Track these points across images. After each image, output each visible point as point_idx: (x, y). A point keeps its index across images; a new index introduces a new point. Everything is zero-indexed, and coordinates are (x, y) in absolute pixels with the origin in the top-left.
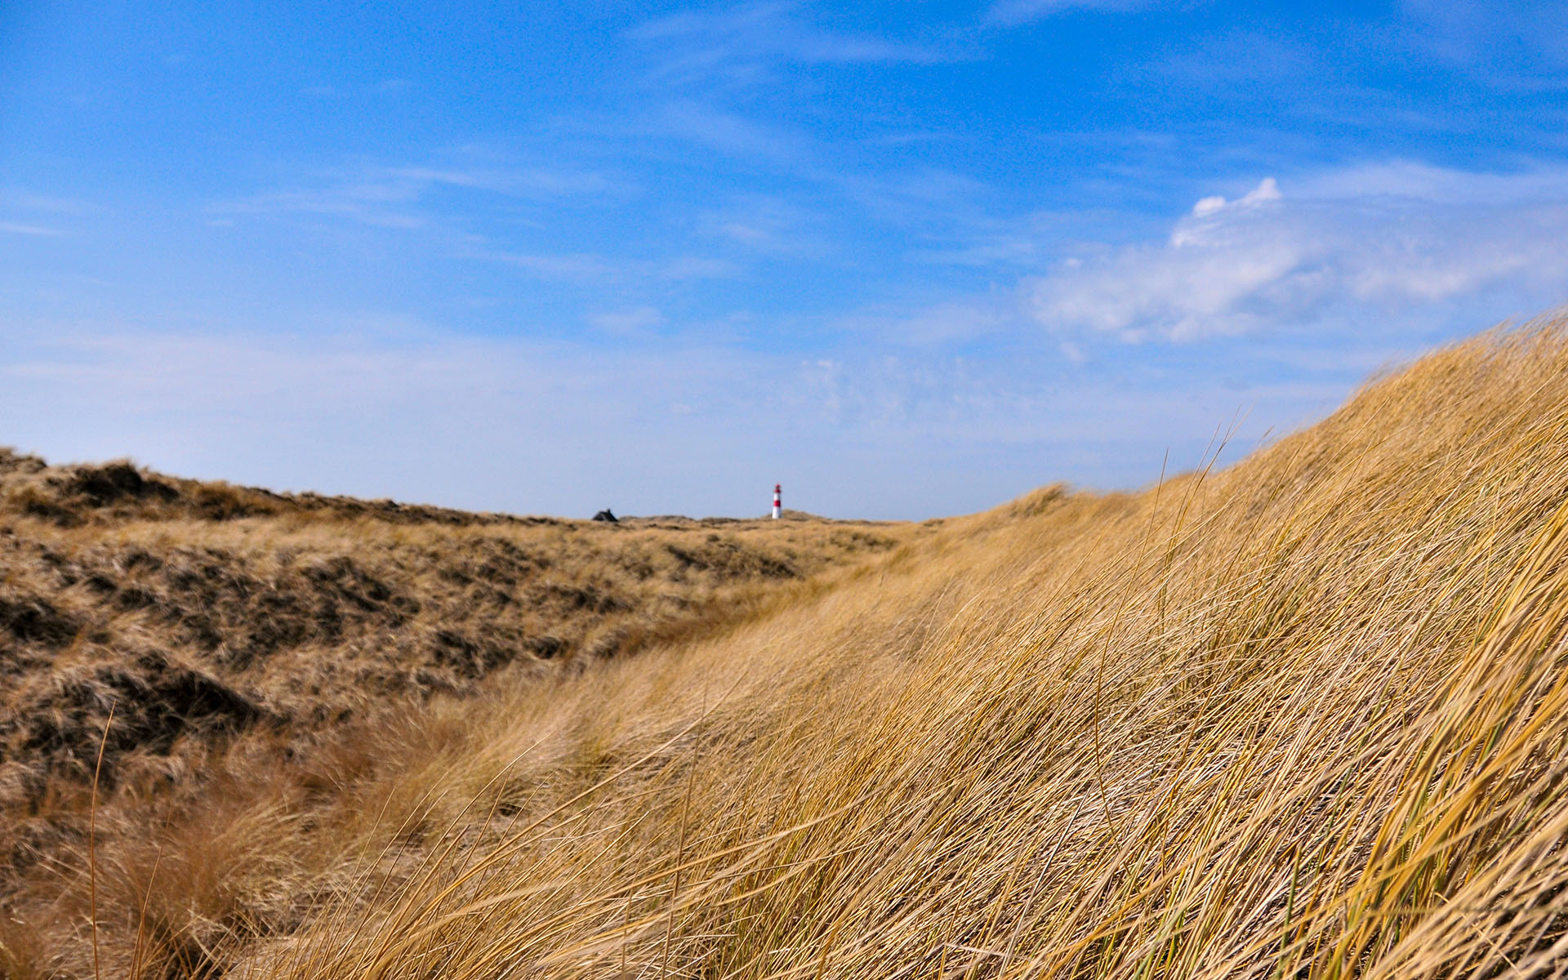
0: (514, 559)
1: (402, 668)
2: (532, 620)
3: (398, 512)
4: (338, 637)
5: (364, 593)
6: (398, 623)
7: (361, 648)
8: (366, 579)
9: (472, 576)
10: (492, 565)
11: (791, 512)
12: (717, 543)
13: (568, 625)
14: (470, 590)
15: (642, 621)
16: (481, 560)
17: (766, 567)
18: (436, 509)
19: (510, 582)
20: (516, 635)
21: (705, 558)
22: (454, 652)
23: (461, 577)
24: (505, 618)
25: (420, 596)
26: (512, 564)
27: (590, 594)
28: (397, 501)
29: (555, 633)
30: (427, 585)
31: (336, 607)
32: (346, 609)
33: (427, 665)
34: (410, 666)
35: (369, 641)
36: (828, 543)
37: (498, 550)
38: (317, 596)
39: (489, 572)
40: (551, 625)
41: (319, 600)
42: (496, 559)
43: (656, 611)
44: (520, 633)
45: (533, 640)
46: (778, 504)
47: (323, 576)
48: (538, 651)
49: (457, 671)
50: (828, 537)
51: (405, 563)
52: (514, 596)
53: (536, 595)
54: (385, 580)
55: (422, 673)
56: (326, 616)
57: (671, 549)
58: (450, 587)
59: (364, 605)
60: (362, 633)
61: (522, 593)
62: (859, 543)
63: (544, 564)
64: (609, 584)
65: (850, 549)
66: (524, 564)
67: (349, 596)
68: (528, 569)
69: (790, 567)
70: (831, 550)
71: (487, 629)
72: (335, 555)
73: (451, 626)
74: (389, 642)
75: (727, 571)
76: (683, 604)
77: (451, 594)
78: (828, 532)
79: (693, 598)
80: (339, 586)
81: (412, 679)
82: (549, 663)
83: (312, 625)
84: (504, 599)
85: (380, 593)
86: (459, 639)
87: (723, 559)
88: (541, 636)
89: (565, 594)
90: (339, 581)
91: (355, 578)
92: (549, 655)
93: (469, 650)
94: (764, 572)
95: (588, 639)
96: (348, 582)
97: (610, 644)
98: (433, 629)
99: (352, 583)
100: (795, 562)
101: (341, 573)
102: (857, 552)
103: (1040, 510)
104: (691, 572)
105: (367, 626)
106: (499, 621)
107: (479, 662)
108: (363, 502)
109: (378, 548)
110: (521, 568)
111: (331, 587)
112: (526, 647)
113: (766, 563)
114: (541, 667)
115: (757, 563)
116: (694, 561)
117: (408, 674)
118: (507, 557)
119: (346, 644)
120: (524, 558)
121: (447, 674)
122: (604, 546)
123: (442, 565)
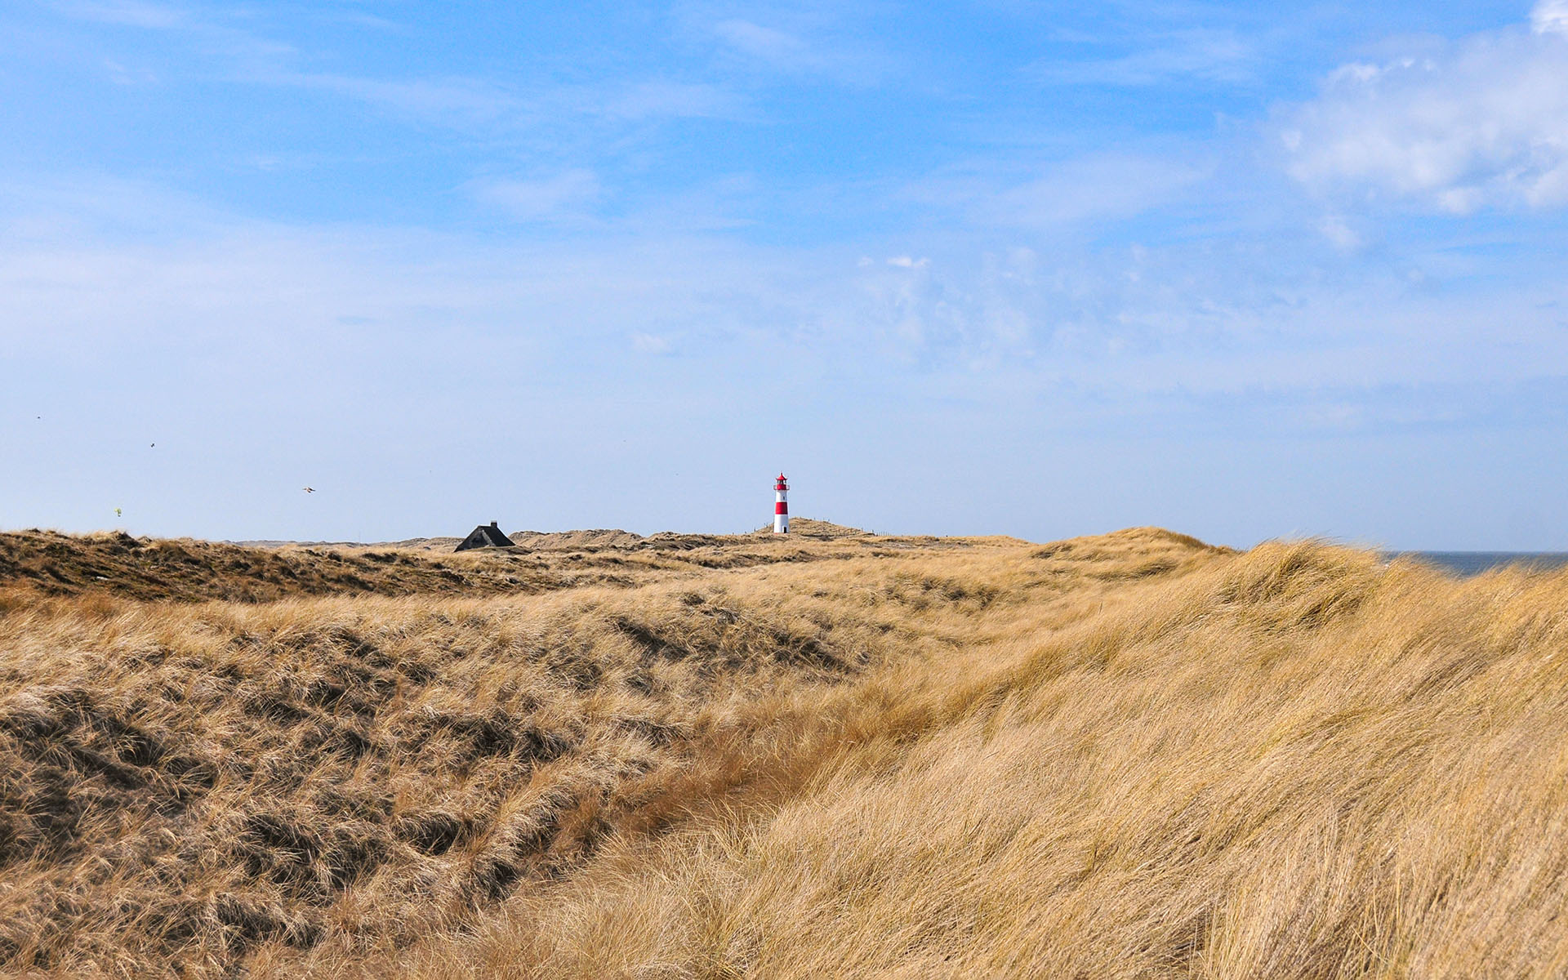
0: (368, 668)
1: (191, 894)
2: (405, 780)
3: (137, 554)
4: (72, 843)
5: (112, 755)
6: (178, 804)
7: (116, 864)
8: (117, 728)
9: (298, 705)
10: (331, 682)
11: (805, 522)
12: (702, 607)
13: (470, 788)
14: (297, 733)
15: (589, 773)
16: (313, 675)
17: (783, 648)
18: (206, 546)
19: (364, 711)
20: (381, 812)
21: (680, 637)
22: (280, 856)
23: (281, 709)
24: (360, 781)
25: (214, 752)
26: (367, 677)
27: (503, 727)
28: (135, 535)
29: (449, 807)
30: (224, 731)
31: (68, 783)
32: (84, 788)
33: (236, 884)
34: (205, 891)
35: (130, 844)
36: (883, 596)
37: (339, 654)
38: (31, 768)
39: (328, 696)
40: (440, 789)
41: (36, 776)
42: (339, 671)
43: (613, 754)
44: (388, 807)
45: (410, 821)
46: (782, 508)
47: (41, 730)
48: (423, 845)
49: (287, 893)
50: (882, 587)
51: (182, 689)
52: (373, 739)
53: (409, 733)
54: (151, 726)
55: (226, 902)
56: (50, 804)
57: (624, 625)
58: (264, 727)
59: (116, 777)
60: (117, 833)
61: (384, 732)
62: (935, 596)
63: (420, 675)
64: (530, 705)
65: (921, 606)
66: (384, 674)
67: (89, 763)
68: (392, 683)
69: (823, 646)
70: (890, 613)
71: (332, 806)
72: (61, 687)
73: (271, 806)
74: (165, 847)
75: (720, 659)
76: (657, 734)
77: (266, 744)
78: (880, 573)
79: (671, 721)
80: (70, 745)
81: (211, 915)
82: (443, 864)
83: (24, 823)
84: (356, 745)
85: (146, 752)
86: (286, 828)
87: (712, 637)
88: (424, 815)
89: (459, 729)
90: (71, 737)
91: (96, 728)
92: (440, 850)
93: (305, 846)
94: (780, 657)
95: (505, 814)
96: (85, 735)
97: (541, 821)
98: (239, 814)
99: (91, 736)
100: (833, 636)
101: (71, 720)
102: (930, 613)
103: (1278, 590)
104: (662, 669)
105: (125, 818)
106: (350, 787)
107: (323, 870)
108: (76, 540)
109: (135, 665)
110: (380, 685)
111: (54, 747)
112: (401, 836)
113: (783, 640)
114: (429, 873)
115: (768, 641)
116: (663, 643)
117: (203, 905)
118: (355, 662)
119: (88, 859)
120: (384, 663)
121: (267, 899)
122: (514, 628)
123: (246, 690)
